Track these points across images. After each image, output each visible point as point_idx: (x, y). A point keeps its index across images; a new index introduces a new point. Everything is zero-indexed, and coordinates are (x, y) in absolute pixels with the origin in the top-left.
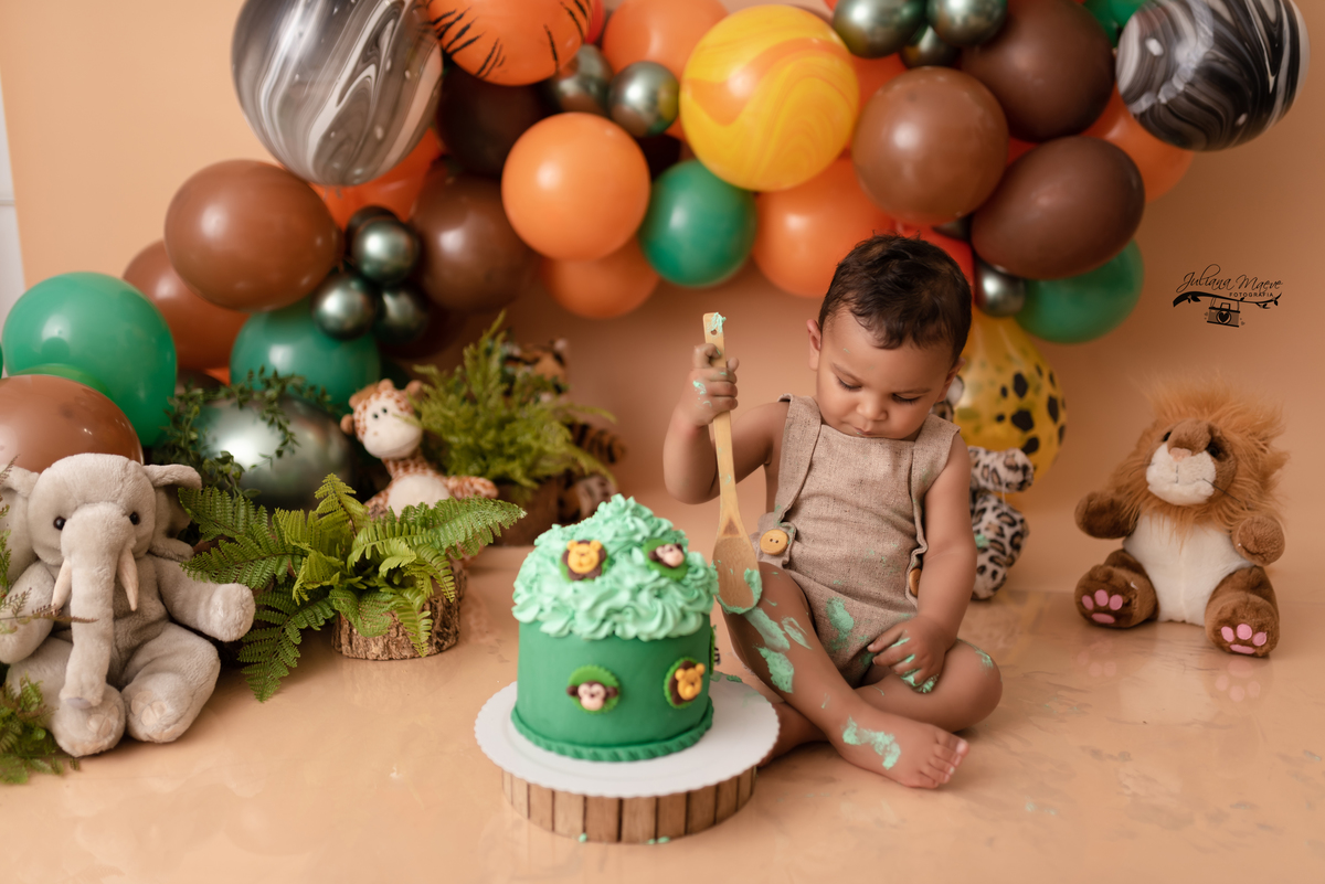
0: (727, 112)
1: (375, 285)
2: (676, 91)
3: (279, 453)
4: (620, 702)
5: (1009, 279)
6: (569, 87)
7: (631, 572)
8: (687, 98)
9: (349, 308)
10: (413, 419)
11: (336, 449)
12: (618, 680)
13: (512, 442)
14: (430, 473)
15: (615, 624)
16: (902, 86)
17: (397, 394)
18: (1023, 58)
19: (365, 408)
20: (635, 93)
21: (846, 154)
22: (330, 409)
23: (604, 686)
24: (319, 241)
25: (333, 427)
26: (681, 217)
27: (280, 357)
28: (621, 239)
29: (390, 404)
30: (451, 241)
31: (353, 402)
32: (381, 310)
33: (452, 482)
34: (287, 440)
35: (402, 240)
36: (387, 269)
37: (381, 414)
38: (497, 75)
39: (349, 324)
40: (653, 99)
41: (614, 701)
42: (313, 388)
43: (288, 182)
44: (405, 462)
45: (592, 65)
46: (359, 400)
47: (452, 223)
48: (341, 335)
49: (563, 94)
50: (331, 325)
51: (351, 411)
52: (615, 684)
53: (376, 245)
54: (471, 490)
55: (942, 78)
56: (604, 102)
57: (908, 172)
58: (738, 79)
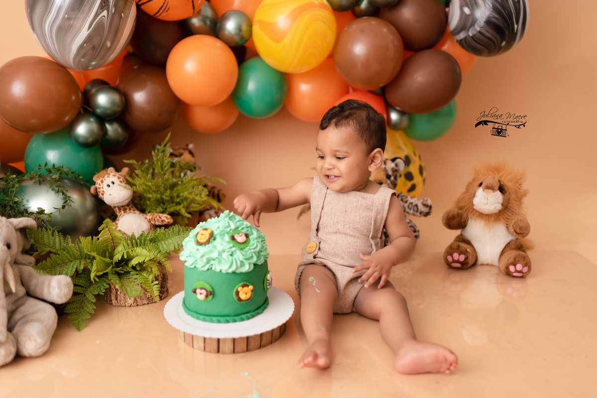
0: (277, 36)
1: (102, 119)
2: (250, 26)
3: (63, 207)
4: (213, 297)
5: (402, 113)
6: (196, 22)
7: (222, 244)
8: (256, 29)
9: (91, 132)
10: (128, 186)
11: (89, 203)
12: (212, 288)
13: (178, 196)
14: (137, 212)
15: (212, 265)
16: (357, 26)
17: (118, 174)
18: (407, 13)
19: (102, 182)
20: (231, 26)
21: (331, 56)
22: (84, 182)
23: (206, 291)
24: (73, 98)
25: (87, 192)
26: (252, 85)
27: (53, 156)
28: (225, 97)
29: (115, 179)
30: (139, 97)
31: (94, 179)
32: (104, 131)
33: (149, 216)
34: (66, 200)
35: (116, 97)
36: (108, 112)
37: (111, 185)
38: (164, 16)
39: (90, 140)
40: (239, 29)
41: (210, 297)
42: (73, 173)
43: (58, 68)
44: (124, 208)
45: (208, 12)
46: (98, 177)
47: (140, 88)
48: (86, 145)
49: (193, 25)
50: (81, 140)
51: (94, 183)
52: (211, 290)
53: (103, 100)
54: (160, 220)
55: (373, 22)
56: (215, 29)
57: (359, 65)
58: (282, 20)
